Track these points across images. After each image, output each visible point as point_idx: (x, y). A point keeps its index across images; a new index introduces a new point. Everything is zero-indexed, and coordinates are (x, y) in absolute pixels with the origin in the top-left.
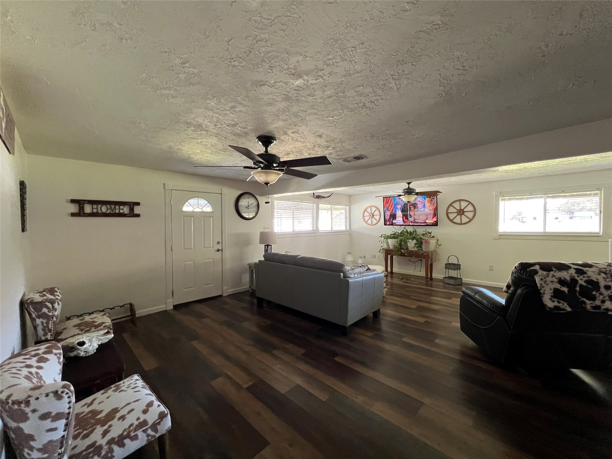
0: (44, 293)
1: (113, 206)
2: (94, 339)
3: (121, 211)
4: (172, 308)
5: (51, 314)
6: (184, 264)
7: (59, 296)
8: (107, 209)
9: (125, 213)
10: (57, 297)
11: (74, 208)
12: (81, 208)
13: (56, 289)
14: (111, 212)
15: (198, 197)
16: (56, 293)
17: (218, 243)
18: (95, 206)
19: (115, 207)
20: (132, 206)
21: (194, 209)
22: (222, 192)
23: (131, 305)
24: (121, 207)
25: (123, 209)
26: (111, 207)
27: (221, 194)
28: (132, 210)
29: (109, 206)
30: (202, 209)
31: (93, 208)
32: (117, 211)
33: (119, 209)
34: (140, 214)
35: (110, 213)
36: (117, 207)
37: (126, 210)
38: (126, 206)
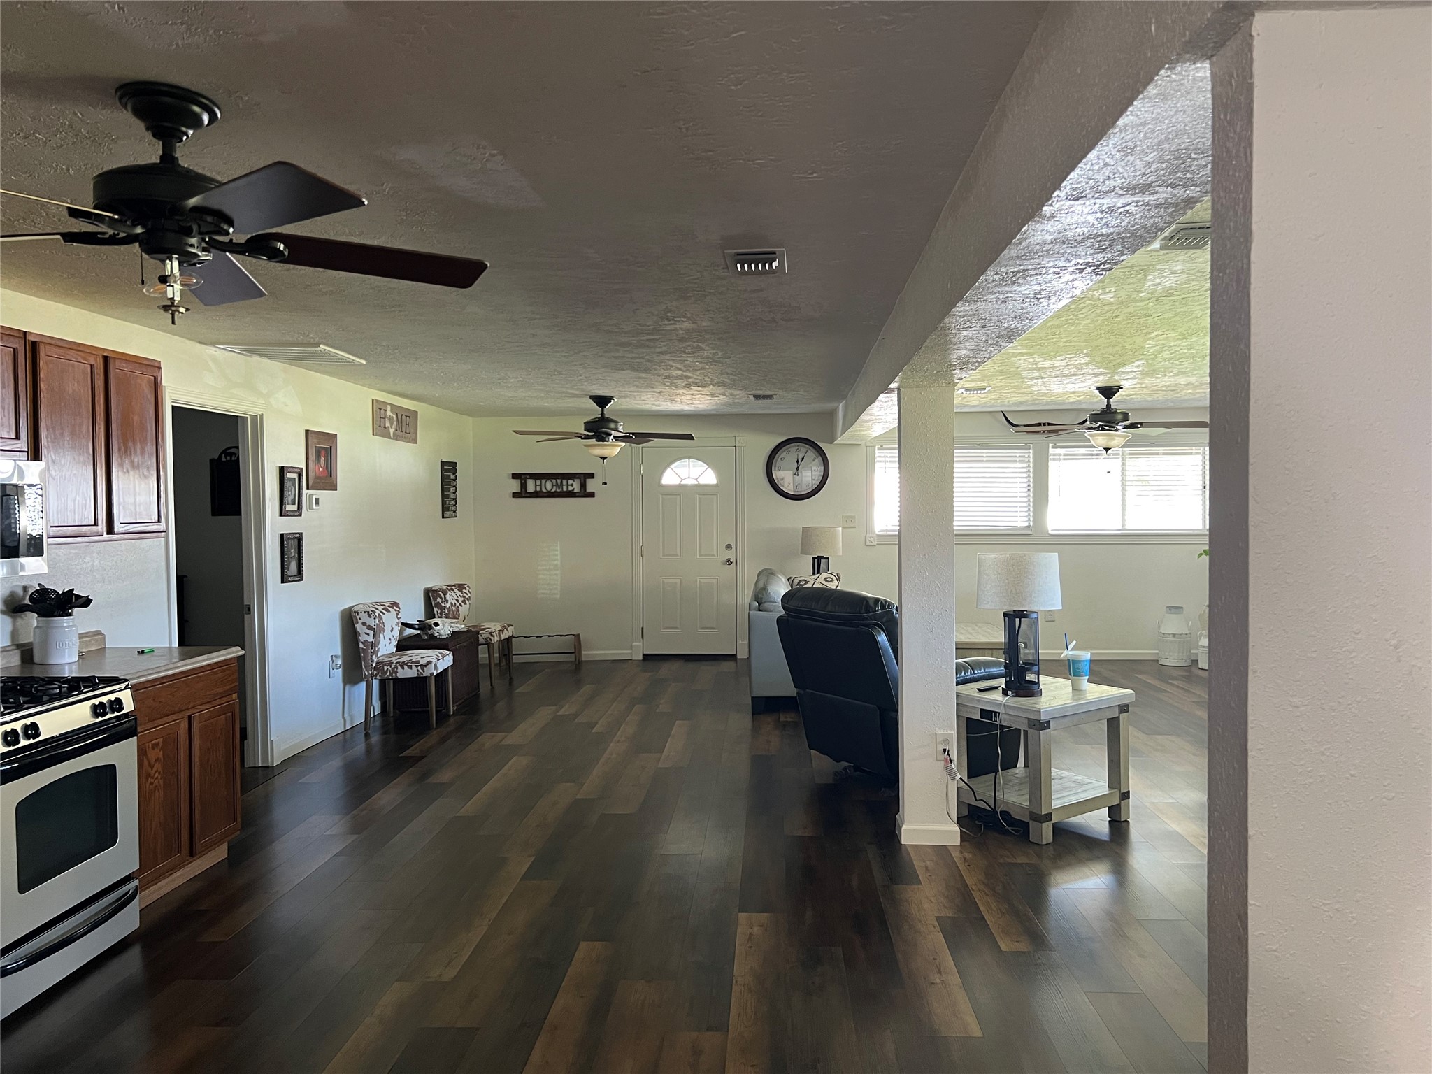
0: (453, 587)
1: (559, 481)
2: (447, 624)
3: (570, 488)
4: (641, 658)
5: (443, 605)
6: (663, 582)
7: (467, 594)
8: (553, 486)
9: (576, 491)
10: (465, 594)
11: (515, 486)
12: (524, 486)
13: (466, 586)
14: (558, 490)
15: (689, 458)
16: (464, 590)
17: (729, 547)
18: (538, 482)
19: (562, 482)
20: (582, 479)
21: (682, 480)
22: (737, 442)
23: (577, 637)
24: (571, 482)
25: (572, 485)
26: (557, 481)
27: (735, 447)
28: (583, 486)
29: (554, 481)
30: (696, 480)
31: (536, 485)
32: (565, 489)
33: (568, 485)
34: (594, 493)
35: (555, 492)
36: (565, 482)
37: (575, 486)
38: (576, 480)
